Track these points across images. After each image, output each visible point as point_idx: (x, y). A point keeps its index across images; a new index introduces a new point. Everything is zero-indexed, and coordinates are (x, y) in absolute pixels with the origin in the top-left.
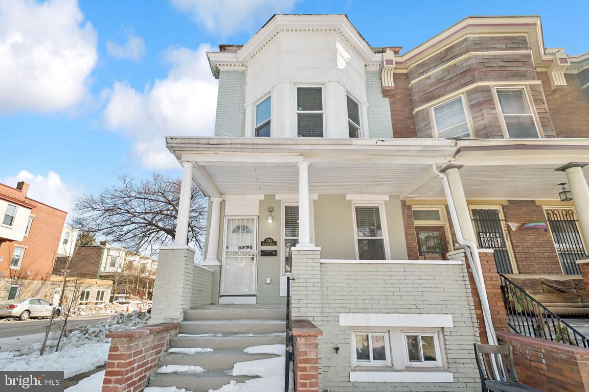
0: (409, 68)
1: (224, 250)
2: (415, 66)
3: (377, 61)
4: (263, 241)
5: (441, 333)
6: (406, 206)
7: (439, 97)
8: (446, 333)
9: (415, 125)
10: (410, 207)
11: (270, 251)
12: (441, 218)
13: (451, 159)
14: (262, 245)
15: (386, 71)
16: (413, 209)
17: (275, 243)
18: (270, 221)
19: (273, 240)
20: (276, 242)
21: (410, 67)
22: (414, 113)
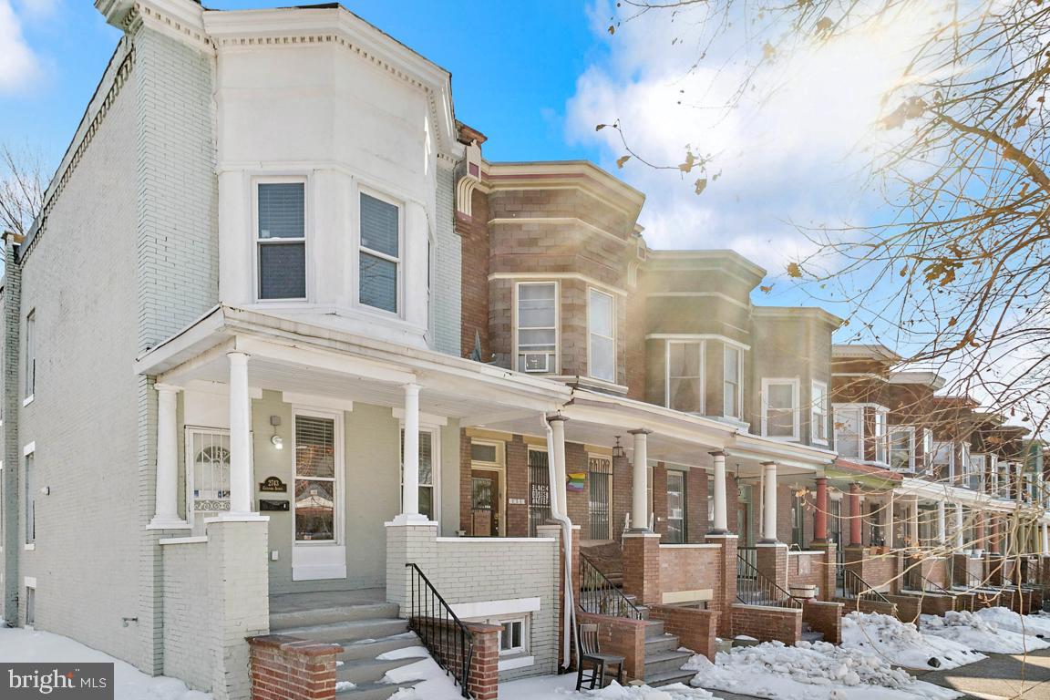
0: (493, 190)
1: (191, 498)
2: (502, 192)
3: (456, 156)
4: (263, 482)
5: (529, 619)
6: (465, 437)
7: (529, 270)
8: (534, 618)
9: (488, 300)
10: (470, 439)
11: (279, 501)
12: (497, 459)
13: (561, 408)
14: (261, 490)
15: (466, 182)
16: (473, 442)
17: (283, 488)
18: (279, 446)
19: (280, 481)
20: (285, 485)
21: (496, 189)
22: (490, 278)
